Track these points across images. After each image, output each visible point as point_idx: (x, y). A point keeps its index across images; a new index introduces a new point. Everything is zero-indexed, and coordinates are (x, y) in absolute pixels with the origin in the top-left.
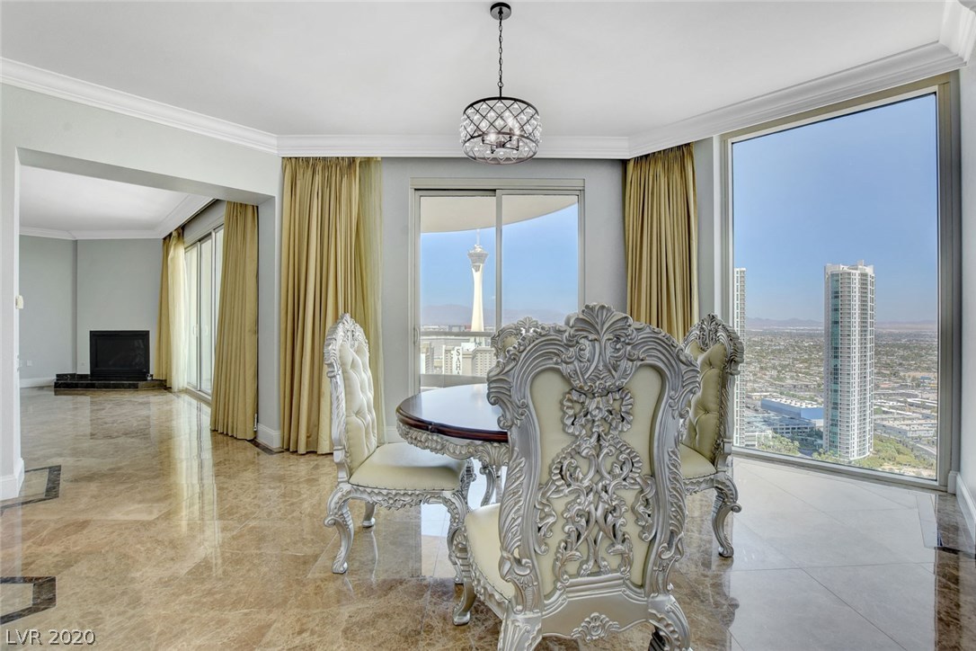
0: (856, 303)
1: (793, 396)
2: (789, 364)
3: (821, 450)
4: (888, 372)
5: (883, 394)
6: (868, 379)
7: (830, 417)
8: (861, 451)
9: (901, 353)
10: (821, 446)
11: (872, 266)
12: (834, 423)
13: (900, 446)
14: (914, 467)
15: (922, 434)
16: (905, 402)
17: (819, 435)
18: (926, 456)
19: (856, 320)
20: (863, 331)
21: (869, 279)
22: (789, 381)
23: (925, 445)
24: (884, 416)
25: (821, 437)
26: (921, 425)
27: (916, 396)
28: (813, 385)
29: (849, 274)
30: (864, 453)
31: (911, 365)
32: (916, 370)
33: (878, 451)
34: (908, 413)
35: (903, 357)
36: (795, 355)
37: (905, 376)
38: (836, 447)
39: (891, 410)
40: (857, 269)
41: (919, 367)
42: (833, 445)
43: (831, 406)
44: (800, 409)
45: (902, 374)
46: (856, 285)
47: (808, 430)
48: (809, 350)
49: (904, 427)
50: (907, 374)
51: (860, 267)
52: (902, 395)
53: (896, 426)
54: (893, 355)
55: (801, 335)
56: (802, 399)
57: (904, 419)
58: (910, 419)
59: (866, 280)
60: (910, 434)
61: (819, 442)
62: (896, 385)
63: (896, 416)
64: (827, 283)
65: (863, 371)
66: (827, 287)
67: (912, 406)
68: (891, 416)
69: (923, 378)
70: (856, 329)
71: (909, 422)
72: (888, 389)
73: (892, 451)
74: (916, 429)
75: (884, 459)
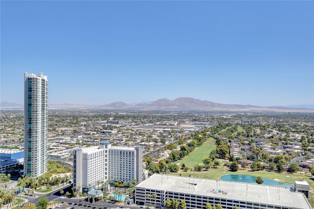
0: (40, 94)
1: (6, 147)
2: (2, 129)
3: (23, 176)
4: (51, 129)
5: (50, 140)
6: (45, 133)
7: (27, 156)
8: (42, 171)
9: (56, 119)
10: (23, 173)
11: (47, 76)
12: (29, 159)
13: (58, 164)
14: (64, 173)
15: (66, 156)
16: (59, 142)
17: (21, 167)
18: (68, 167)
19: (40, 103)
20: (43, 109)
21: (46, 82)
22: (4, 139)
23: (67, 161)
24: (51, 151)
25: (23, 169)
26: (66, 152)
27: (63, 139)
28: (16, 139)
29: (37, 79)
30: (43, 172)
31: (60, 125)
32: (62, 127)
33: (49, 169)
34: (60, 148)
35: (57, 121)
36: (6, 123)
37: (58, 130)
38: (31, 172)
39: (54, 147)
40: (40, 77)
41: (63, 125)
42: (29, 171)
43: (27, 150)
44: (10, 154)
45: (57, 129)
46: (40, 85)
47: (15, 166)
48: (13, 120)
49: (59, 155)
50: (59, 129)
51: (42, 76)
52: (57, 139)
53: (56, 155)
54: (53, 120)
55: (9, 111)
56: (11, 148)
57: (59, 151)
58: (61, 150)
59: (44, 83)
60: (62, 158)
61: (22, 171)
62: (55, 135)
63: (56, 150)
64: (25, 83)
65: (43, 129)
66: (25, 85)
67: (61, 144)
68: (53, 150)
69: (65, 130)
70: (40, 108)
71: (61, 152)
72: (52, 137)
73: (55, 167)
74: (64, 155)
75: (52, 172)
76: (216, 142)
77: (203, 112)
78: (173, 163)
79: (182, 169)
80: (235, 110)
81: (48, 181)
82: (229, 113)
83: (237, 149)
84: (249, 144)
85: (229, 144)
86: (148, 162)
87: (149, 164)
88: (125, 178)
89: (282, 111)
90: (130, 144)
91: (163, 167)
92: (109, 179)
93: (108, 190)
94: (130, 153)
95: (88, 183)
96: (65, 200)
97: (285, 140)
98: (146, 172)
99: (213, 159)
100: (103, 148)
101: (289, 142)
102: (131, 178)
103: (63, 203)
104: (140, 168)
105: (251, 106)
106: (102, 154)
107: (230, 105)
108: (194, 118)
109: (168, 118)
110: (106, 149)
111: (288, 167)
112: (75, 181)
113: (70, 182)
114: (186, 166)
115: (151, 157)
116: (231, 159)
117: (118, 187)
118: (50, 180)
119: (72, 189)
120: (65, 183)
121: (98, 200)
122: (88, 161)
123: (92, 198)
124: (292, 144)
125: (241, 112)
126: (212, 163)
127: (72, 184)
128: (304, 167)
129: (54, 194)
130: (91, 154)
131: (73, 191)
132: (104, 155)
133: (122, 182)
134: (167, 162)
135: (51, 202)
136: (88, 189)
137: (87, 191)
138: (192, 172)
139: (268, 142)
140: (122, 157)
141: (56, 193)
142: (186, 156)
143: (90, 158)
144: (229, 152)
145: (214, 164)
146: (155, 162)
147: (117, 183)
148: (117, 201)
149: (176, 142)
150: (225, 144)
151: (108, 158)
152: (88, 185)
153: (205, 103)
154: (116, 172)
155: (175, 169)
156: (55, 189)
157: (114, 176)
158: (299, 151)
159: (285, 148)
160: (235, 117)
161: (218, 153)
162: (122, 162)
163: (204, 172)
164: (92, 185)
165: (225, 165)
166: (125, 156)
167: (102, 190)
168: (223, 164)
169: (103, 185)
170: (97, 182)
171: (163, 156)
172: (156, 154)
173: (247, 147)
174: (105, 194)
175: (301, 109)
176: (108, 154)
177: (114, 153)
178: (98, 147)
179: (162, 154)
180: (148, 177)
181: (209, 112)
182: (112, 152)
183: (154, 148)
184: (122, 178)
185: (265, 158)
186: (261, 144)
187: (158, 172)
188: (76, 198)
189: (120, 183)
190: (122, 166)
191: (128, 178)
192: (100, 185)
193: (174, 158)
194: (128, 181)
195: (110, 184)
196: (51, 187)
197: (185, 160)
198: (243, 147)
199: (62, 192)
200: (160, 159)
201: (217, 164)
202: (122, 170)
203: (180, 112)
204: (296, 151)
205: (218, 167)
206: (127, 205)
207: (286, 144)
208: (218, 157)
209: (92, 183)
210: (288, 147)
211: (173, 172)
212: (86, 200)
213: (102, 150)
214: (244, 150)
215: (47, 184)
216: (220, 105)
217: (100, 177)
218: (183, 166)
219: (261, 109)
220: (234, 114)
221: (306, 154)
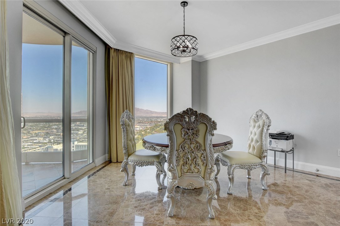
4: (26, 132)
5: (25, 141)
16: (33, 142)
24: (26, 149)
26: (39, 149)
27: (36, 140)
31: (34, 129)
32: (36, 130)
34: (34, 146)
37: (32, 133)
39: (29, 146)
41: (37, 129)
45: (31, 132)
52: (31, 140)
58: (34, 148)
62: (29, 137)
63: (30, 148)
69: (39, 133)
71: (35, 149)
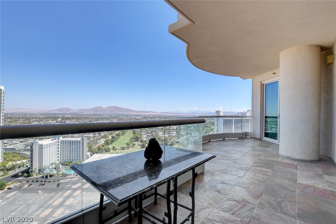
11: (3, 87)
13: (14, 154)
14: (20, 160)
15: (21, 148)
18: (24, 155)
21: (3, 91)
23: (22, 152)
33: (5, 159)
49: (14, 147)
53: (11, 147)
57: (13, 144)
60: (17, 149)
68: (8, 144)
73: (11, 157)
74: (19, 147)
75: (8, 161)
76: (133, 132)
77: (125, 115)
78: (107, 147)
79: (113, 149)
80: (143, 114)
81: (4, 168)
82: (140, 115)
83: (145, 136)
84: (151, 133)
85: (140, 133)
86: (90, 147)
87: (90, 149)
88: (74, 159)
89: (167, 114)
90: (76, 136)
91: (100, 150)
92: (61, 161)
93: (60, 169)
94: (77, 142)
95: (43, 165)
96: (23, 180)
97: (169, 129)
98: (89, 153)
99: (132, 142)
100: (56, 140)
101: (171, 130)
102: (78, 159)
103: (21, 182)
104: (85, 151)
105: (152, 112)
106: (55, 144)
107: (140, 111)
108: (119, 119)
109: (102, 119)
110: (58, 140)
111: (170, 143)
112: (32, 165)
113: (27, 166)
114: (115, 147)
115: (92, 143)
116: (142, 142)
117: (68, 165)
118: (7, 167)
119: (29, 171)
120: (22, 168)
121: (52, 176)
122: (44, 150)
123: (47, 175)
124: (172, 132)
125: (147, 115)
126: (131, 145)
127: (29, 168)
128: (177, 142)
129: (11, 177)
130: (46, 145)
131: (30, 172)
132: (57, 145)
133: (71, 162)
134: (103, 146)
135: (9, 183)
136: (43, 169)
137: (43, 171)
138: (119, 151)
139: (161, 131)
140: (71, 145)
141: (13, 176)
142: (115, 142)
143: (45, 147)
144: (141, 138)
145: (132, 145)
146: (95, 147)
147: (67, 163)
148: (68, 175)
149: (108, 134)
150: (138, 133)
151: (60, 147)
152: (43, 166)
153: (126, 110)
154: (67, 156)
155: (109, 150)
156: (12, 173)
157: (64, 159)
158: (175, 135)
159: (169, 134)
160: (143, 118)
161: (134, 139)
162: (71, 148)
163: (127, 150)
164: (47, 166)
165: (139, 145)
166: (74, 144)
167: (55, 169)
168: (137, 145)
169: (56, 166)
170: (51, 164)
171: (100, 142)
172: (95, 141)
173: (150, 134)
174: (58, 171)
175: (176, 114)
176: (60, 144)
177: (64, 143)
178: (52, 139)
179: (99, 141)
180: (91, 157)
181: (128, 115)
182: (63, 142)
183: (94, 138)
184: (71, 159)
185: (160, 140)
186: (157, 132)
187: (97, 153)
188: (33, 177)
189: (69, 163)
190: (71, 151)
191: (76, 159)
192: (53, 166)
193: (107, 143)
194: (76, 161)
195: (61, 164)
196: (8, 172)
197: (114, 144)
198: (148, 135)
199: (21, 174)
200: (98, 145)
201: (134, 145)
202: (71, 154)
203: (111, 115)
204: (174, 135)
205: (134, 146)
206: (76, 176)
207: (169, 132)
208: (135, 141)
209: (47, 165)
210: (170, 133)
211: (107, 152)
212: (43, 177)
213: (55, 141)
214: (148, 136)
215: (4, 170)
216: (135, 111)
217: (54, 160)
218: (114, 147)
219: (157, 114)
220: (142, 117)
221: (178, 136)
